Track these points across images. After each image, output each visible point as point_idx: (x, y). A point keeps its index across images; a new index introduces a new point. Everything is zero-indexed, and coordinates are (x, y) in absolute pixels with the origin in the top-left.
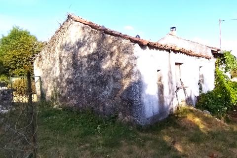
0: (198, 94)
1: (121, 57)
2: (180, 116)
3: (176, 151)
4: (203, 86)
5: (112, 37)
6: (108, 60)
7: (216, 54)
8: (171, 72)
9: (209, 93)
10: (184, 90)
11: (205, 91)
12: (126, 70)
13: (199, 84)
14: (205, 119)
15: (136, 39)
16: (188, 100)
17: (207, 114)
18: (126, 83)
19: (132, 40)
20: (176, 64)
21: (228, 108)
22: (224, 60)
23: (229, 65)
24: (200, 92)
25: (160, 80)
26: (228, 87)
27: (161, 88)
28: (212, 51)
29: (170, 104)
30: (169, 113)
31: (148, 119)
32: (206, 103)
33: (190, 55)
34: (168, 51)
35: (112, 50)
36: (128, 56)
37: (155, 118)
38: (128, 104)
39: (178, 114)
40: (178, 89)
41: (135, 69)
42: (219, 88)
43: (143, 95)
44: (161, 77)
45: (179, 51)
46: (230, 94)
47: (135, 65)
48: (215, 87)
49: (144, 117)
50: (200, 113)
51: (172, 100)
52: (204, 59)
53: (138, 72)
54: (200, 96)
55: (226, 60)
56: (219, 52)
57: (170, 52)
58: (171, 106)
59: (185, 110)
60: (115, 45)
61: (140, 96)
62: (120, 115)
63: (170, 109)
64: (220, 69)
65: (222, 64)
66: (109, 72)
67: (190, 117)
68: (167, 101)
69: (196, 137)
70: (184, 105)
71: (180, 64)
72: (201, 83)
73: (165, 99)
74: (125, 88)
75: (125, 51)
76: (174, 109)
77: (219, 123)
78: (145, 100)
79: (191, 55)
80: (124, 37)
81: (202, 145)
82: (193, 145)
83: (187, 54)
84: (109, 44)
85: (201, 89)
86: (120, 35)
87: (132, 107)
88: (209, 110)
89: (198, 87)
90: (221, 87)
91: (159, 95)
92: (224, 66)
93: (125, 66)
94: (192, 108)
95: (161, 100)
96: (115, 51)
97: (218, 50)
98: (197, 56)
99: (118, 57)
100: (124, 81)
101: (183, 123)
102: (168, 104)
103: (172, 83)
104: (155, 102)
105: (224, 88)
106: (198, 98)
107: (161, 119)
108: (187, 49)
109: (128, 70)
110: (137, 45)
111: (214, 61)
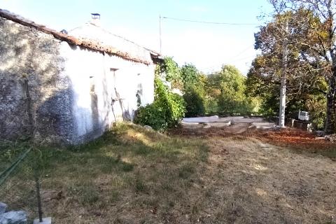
0: (136, 108)
1: (37, 57)
2: (118, 133)
3: (124, 163)
4: (142, 98)
5: (18, 25)
6: (10, 58)
7: (156, 59)
8: (105, 80)
9: (148, 106)
10: (121, 103)
11: (144, 104)
12: (45, 74)
13: (137, 95)
14: (148, 134)
15: (61, 35)
16: (126, 114)
17: (149, 129)
18: (48, 92)
19: (56, 36)
20: (112, 69)
21: (169, 124)
22: (165, 67)
23: (170, 74)
24: (139, 105)
25: (93, 90)
26: (170, 100)
27: (95, 100)
28: (151, 55)
29: (105, 119)
30: (104, 131)
31: (80, 137)
32: (146, 118)
33: (126, 59)
34: (102, 52)
35: (19, 44)
36: (50, 56)
37: (88, 135)
38: (51, 119)
39: (116, 130)
40: (113, 101)
41: (62, 75)
42: (159, 101)
43: (75, 108)
44: (94, 86)
45: (114, 54)
46: (171, 108)
47: (63, 69)
48: (155, 100)
49: (76, 135)
50: (140, 129)
51: (107, 115)
52: (143, 64)
53: (67, 79)
54: (138, 111)
55: (167, 68)
56: (159, 57)
57: (104, 54)
58: (107, 122)
59: (123, 126)
60: (24, 38)
61: (71, 109)
62: (37, 135)
63: (105, 125)
64: (160, 78)
65: (162, 72)
66: (14, 75)
67: (131, 133)
68: (102, 116)
69: (142, 150)
70: (120, 120)
71: (115, 70)
72: (139, 94)
73: (100, 113)
74: (44, 99)
75: (43, 48)
76: (110, 126)
77: (162, 137)
78: (77, 115)
79: (128, 60)
80: (41, 29)
81: (148, 155)
82: (140, 157)
83: (124, 57)
84: (12, 35)
85: (139, 101)
86: (33, 24)
87: (58, 123)
88: (151, 125)
89: (136, 99)
90: (161, 100)
91: (93, 109)
92: (164, 74)
93: (44, 69)
94: (131, 123)
95: (95, 115)
96: (25, 46)
97: (159, 55)
98: (135, 61)
99: (32, 55)
100: (42, 90)
101: (124, 140)
102: (103, 119)
103: (107, 94)
104: (88, 116)
105: (165, 100)
106: (137, 113)
107: (96, 137)
108: (123, 51)
109: (50, 75)
110: (65, 43)
111: (154, 67)
